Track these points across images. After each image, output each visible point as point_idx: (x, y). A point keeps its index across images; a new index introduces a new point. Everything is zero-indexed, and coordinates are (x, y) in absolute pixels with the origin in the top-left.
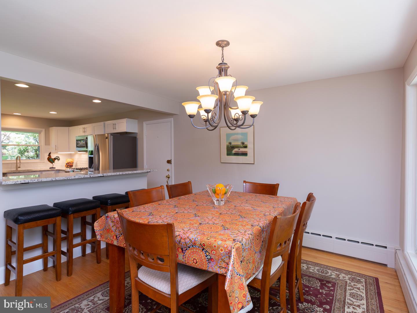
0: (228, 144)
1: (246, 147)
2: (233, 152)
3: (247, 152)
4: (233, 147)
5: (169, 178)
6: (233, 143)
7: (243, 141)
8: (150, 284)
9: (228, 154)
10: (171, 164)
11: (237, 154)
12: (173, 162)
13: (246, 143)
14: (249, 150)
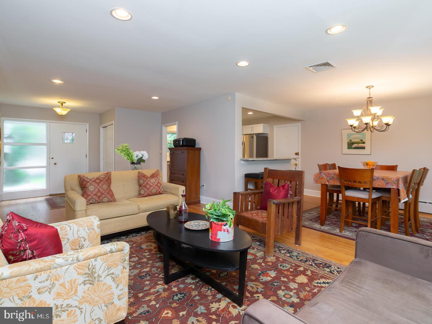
0: (348, 141)
1: (364, 143)
2: (354, 146)
3: (365, 146)
4: (353, 143)
5: (296, 165)
6: (353, 141)
7: (362, 139)
8: (353, 196)
9: (348, 148)
10: (298, 155)
11: (355, 148)
12: (300, 154)
13: (364, 140)
14: (367, 145)
